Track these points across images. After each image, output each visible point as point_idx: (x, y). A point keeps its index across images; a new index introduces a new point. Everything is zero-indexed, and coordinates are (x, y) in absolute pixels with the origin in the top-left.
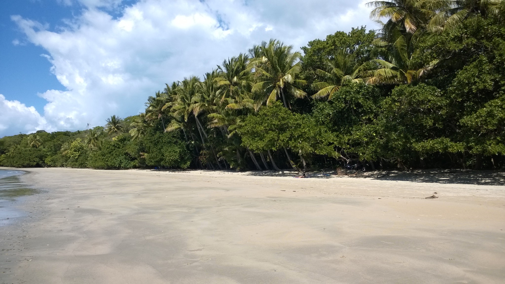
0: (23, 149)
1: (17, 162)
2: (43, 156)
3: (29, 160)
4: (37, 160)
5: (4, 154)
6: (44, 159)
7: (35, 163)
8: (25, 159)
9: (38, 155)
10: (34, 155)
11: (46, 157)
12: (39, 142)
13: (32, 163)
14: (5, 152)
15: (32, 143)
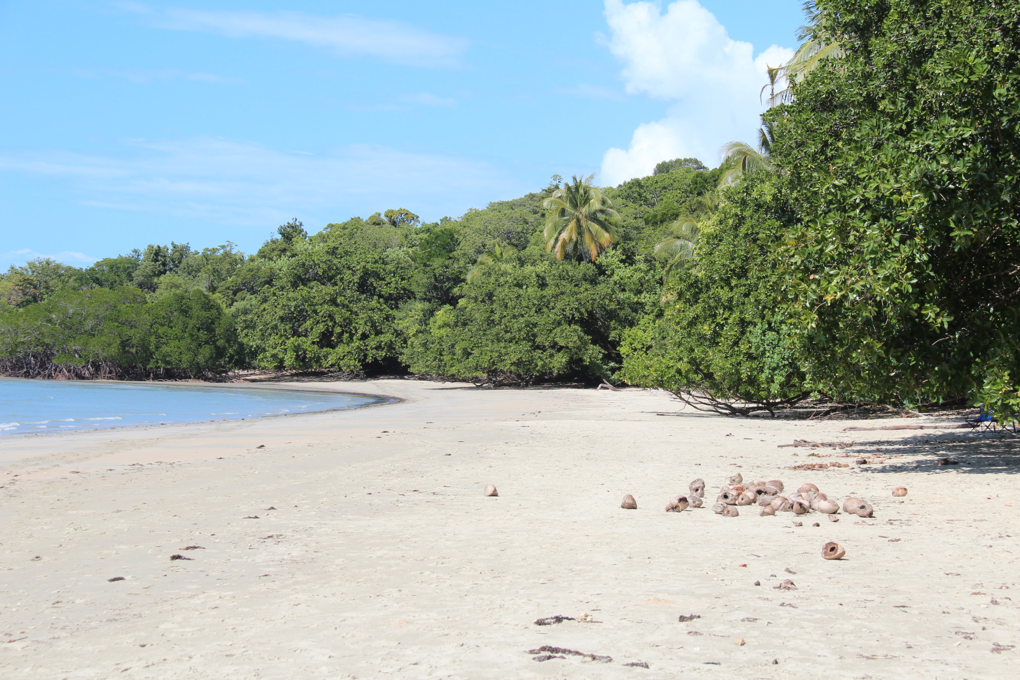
0: (505, 274)
1: (467, 354)
2: (611, 315)
3: (531, 338)
4: (571, 335)
5: (447, 307)
6: (613, 335)
7: (559, 362)
8: (508, 336)
9: (577, 310)
10: (559, 305)
11: (632, 324)
12: (604, 226)
13: (540, 360)
14: (456, 291)
15: (564, 235)
